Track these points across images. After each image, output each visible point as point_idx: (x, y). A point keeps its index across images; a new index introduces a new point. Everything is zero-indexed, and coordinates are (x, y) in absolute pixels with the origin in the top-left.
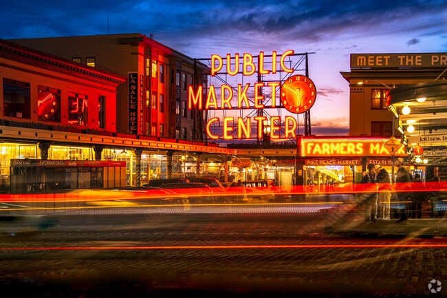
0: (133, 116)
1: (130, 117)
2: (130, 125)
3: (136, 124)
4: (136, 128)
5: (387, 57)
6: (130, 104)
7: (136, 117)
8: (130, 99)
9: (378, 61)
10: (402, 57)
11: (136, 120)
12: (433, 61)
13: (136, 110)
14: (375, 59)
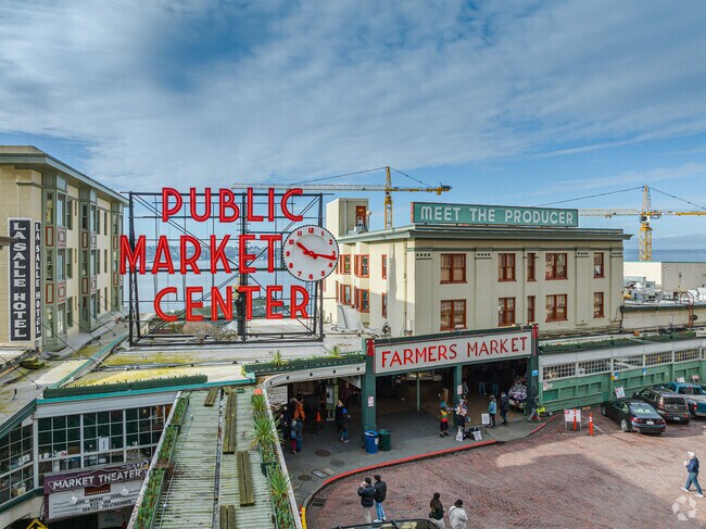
0: (20, 300)
1: (13, 302)
2: (14, 317)
3: (27, 317)
4: (28, 323)
5: (457, 209)
6: (12, 278)
7: (27, 302)
8: (12, 269)
9: (446, 214)
10: (474, 210)
11: (28, 309)
12: (507, 217)
13: (26, 290)
14: (443, 211)
